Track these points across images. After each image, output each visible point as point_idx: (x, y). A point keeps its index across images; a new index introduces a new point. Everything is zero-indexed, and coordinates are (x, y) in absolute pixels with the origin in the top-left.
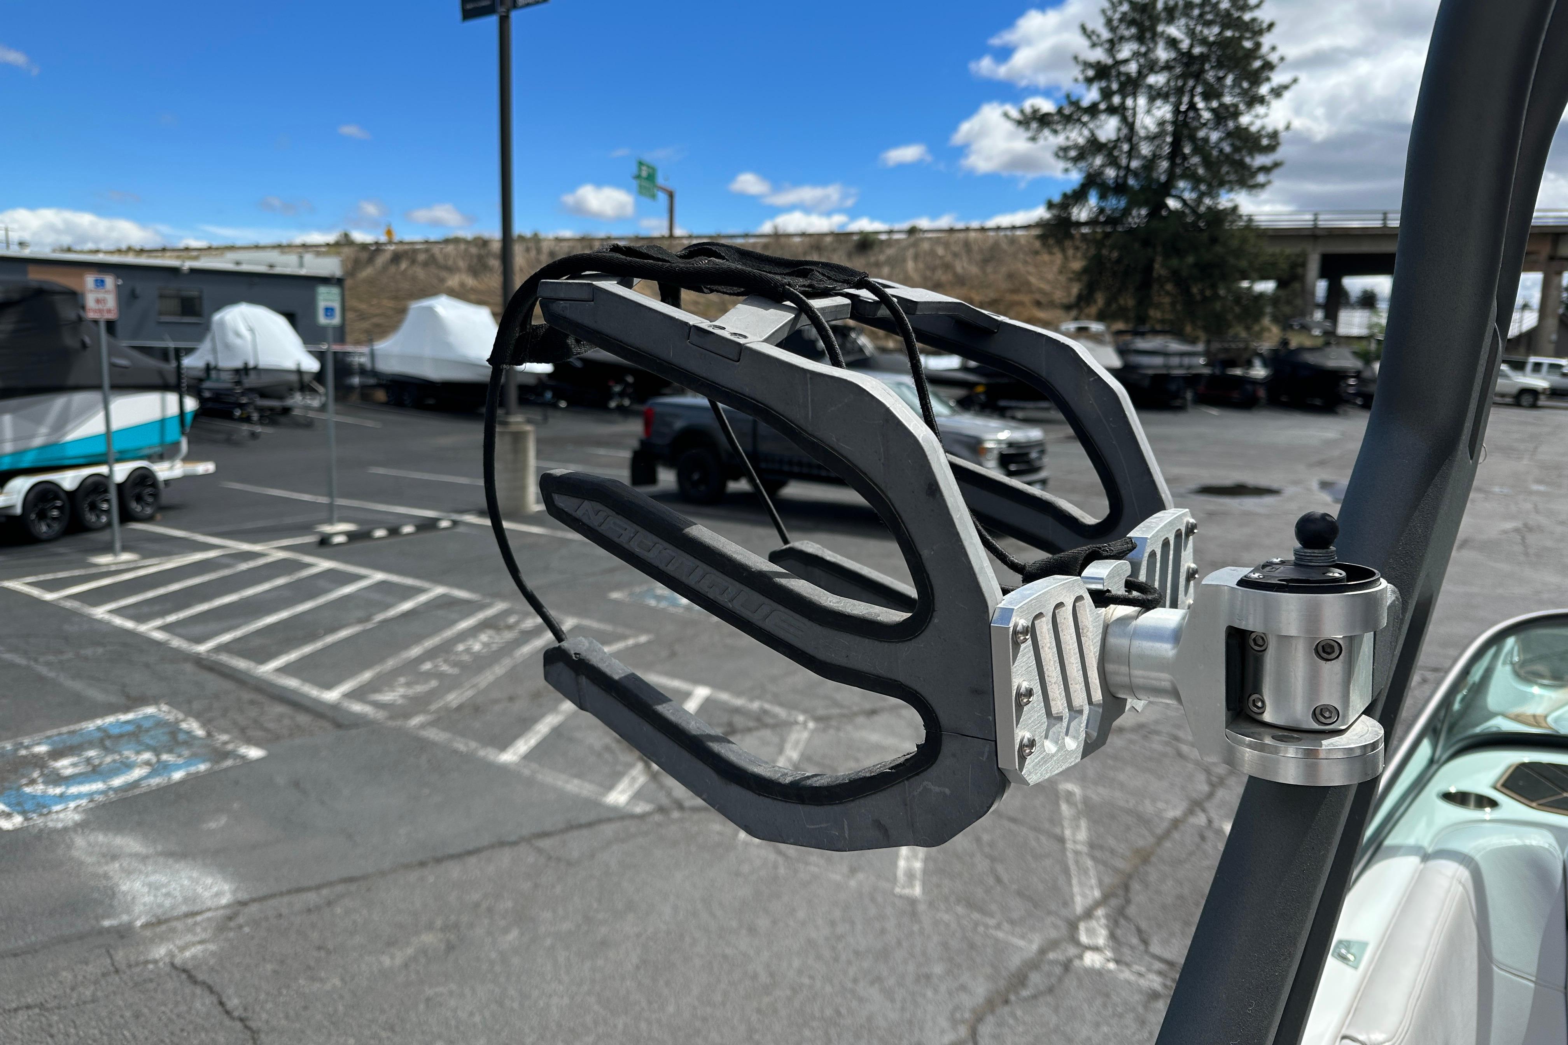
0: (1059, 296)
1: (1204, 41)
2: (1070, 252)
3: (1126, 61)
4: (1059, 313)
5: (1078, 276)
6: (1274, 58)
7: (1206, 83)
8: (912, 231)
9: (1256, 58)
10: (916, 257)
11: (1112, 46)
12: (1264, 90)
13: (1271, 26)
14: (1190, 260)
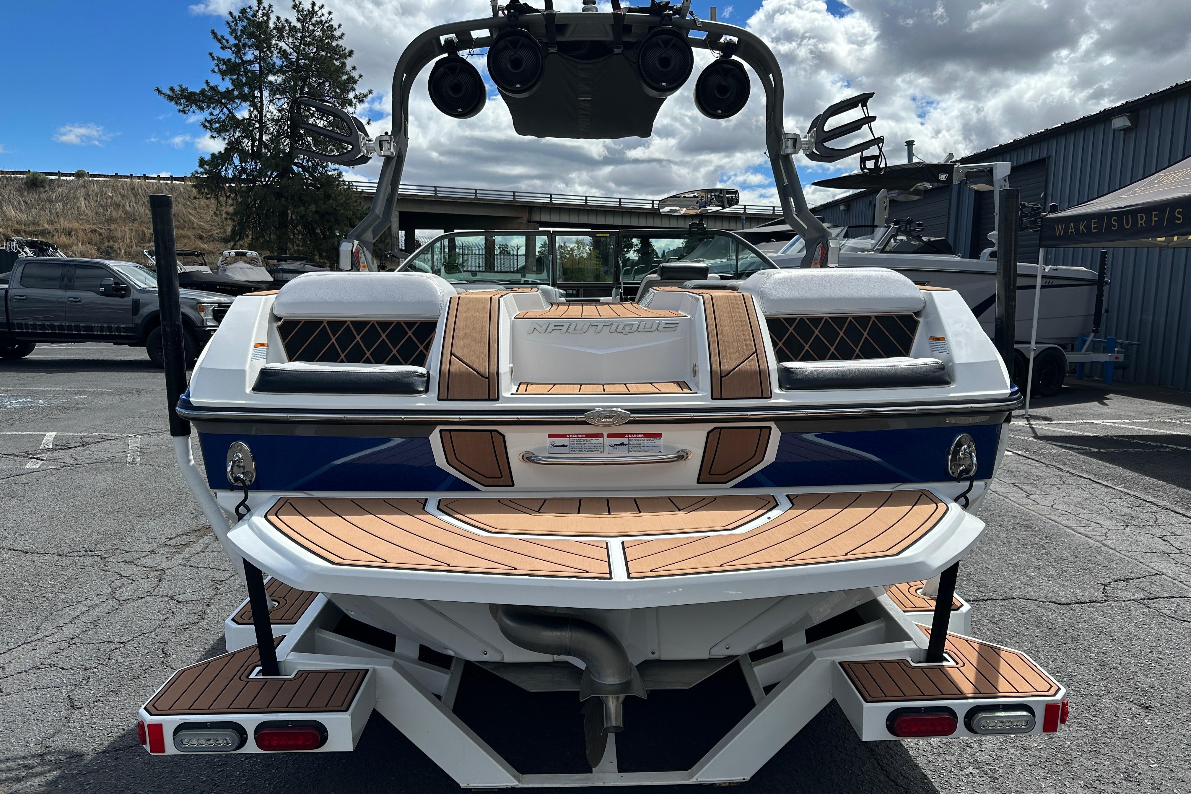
0: (216, 232)
1: (306, 57)
2: (223, 199)
3: (251, 62)
4: (220, 245)
5: (231, 216)
6: (355, 74)
7: (310, 86)
8: (79, 175)
9: (343, 74)
10: (87, 196)
11: (239, 50)
12: (351, 95)
13: (351, 53)
14: (313, 208)
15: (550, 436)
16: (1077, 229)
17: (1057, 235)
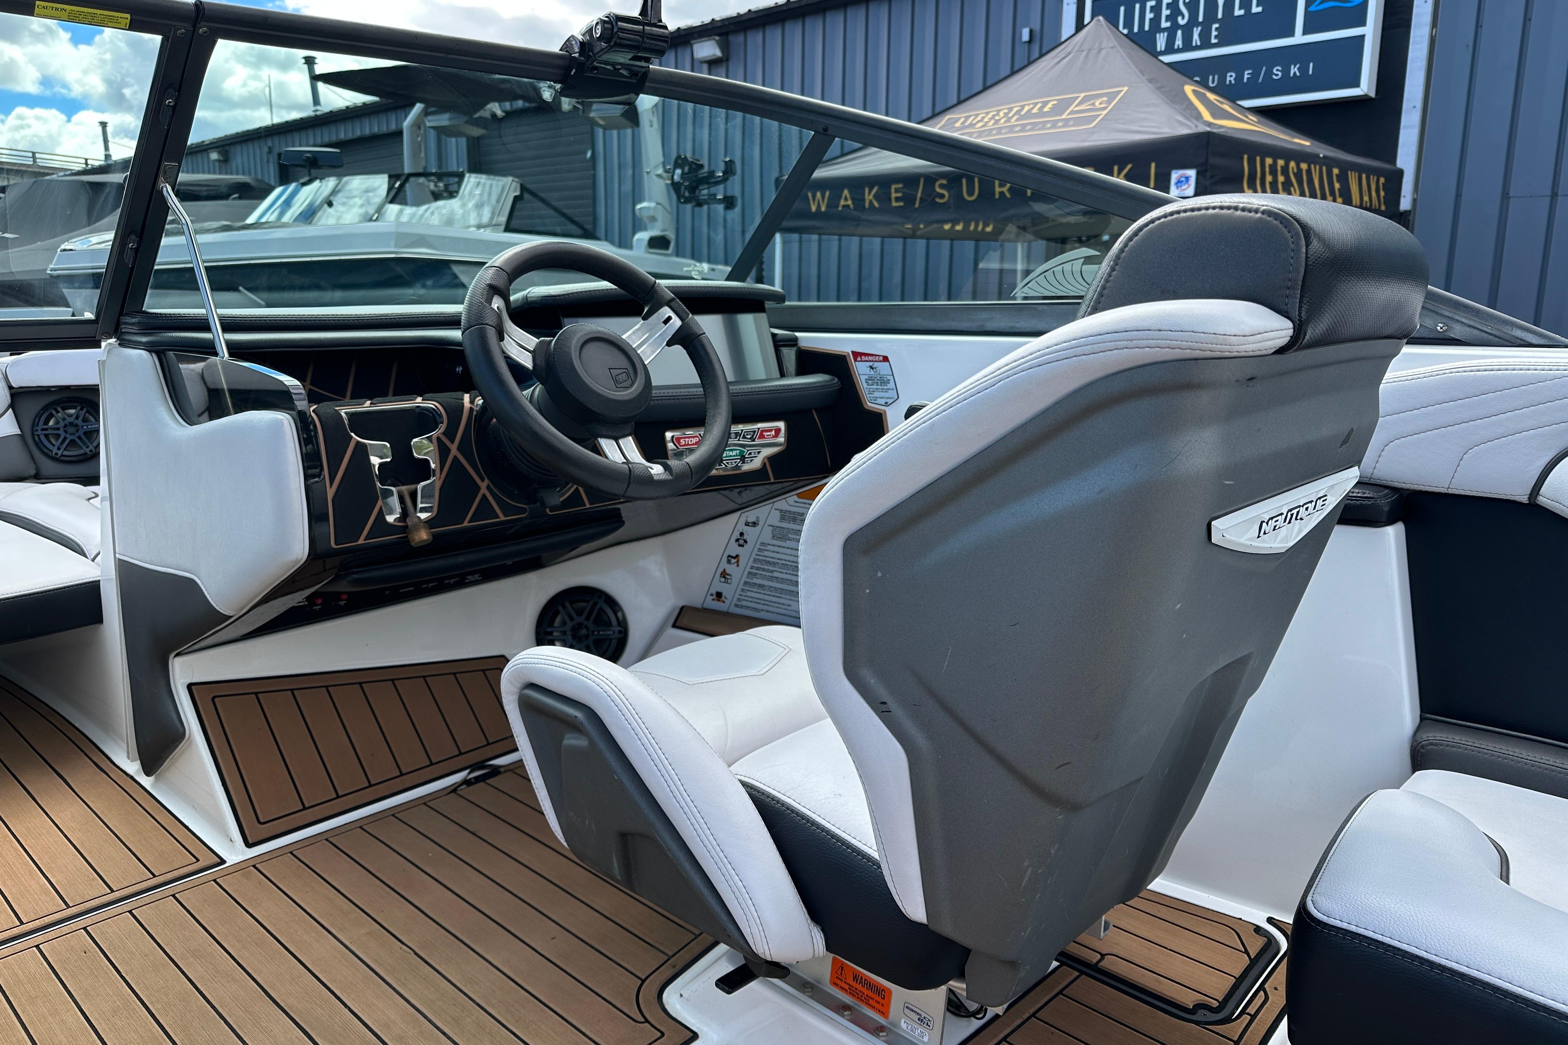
16: (859, 201)
17: (814, 208)
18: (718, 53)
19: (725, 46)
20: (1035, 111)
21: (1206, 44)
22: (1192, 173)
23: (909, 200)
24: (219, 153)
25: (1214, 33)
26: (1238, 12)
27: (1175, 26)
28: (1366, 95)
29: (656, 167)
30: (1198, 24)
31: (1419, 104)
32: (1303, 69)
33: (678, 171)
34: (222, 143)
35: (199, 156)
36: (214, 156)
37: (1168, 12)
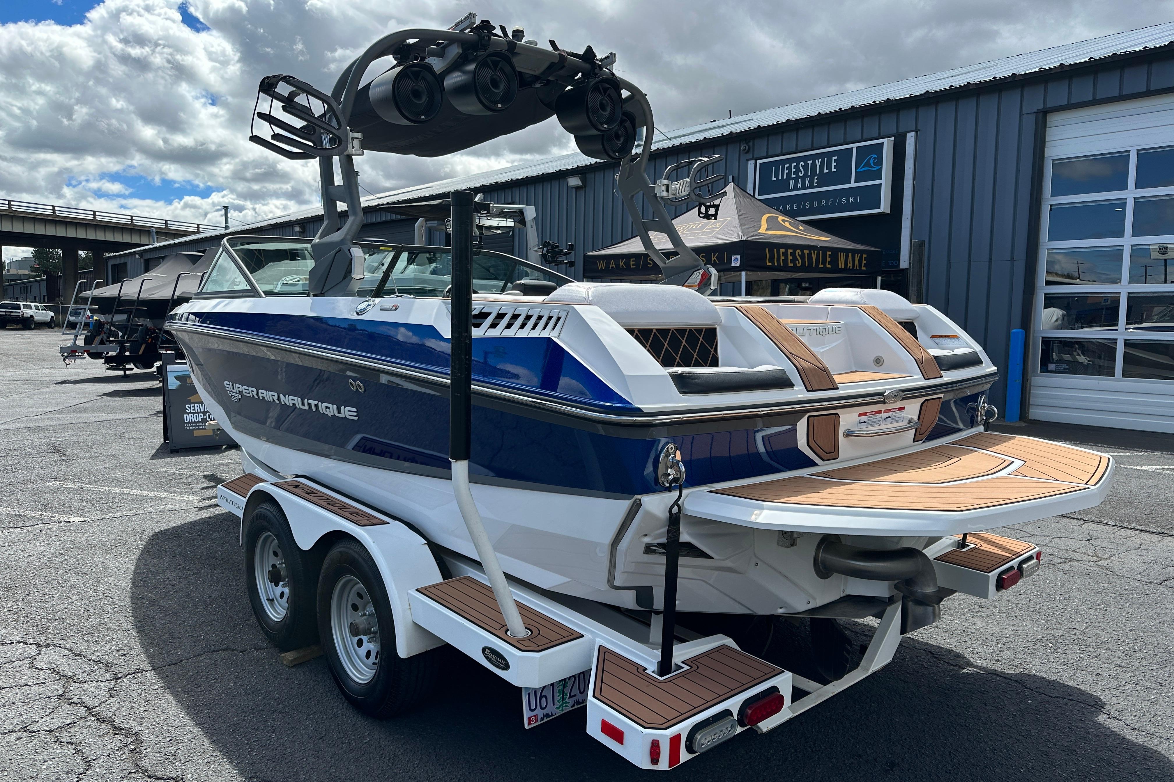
15: (861, 415)
16: (618, 265)
17: (600, 268)
18: (580, 183)
19: (584, 180)
20: (694, 227)
21: (812, 186)
22: (739, 257)
23: (637, 265)
24: (300, 227)
25: (815, 181)
26: (826, 171)
27: (798, 177)
28: (883, 212)
29: (534, 247)
30: (808, 176)
31: (910, 217)
32: (855, 199)
33: (545, 249)
34: (302, 222)
35: (288, 229)
36: (297, 229)
37: (795, 170)
